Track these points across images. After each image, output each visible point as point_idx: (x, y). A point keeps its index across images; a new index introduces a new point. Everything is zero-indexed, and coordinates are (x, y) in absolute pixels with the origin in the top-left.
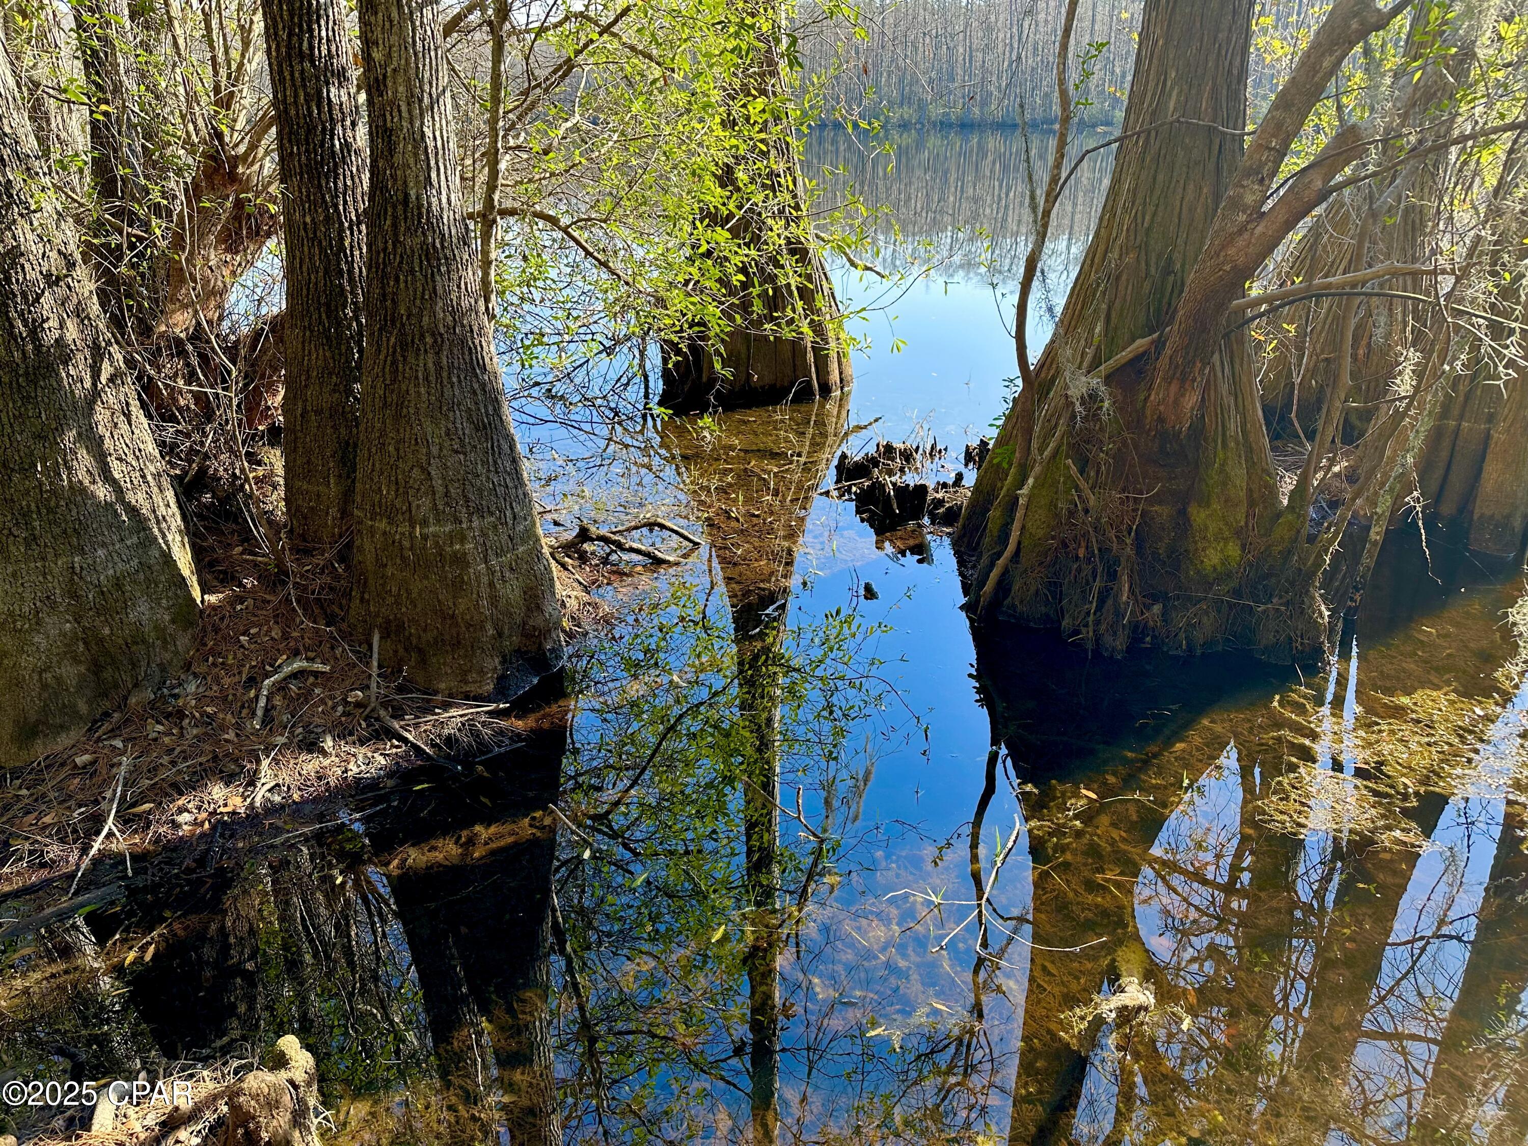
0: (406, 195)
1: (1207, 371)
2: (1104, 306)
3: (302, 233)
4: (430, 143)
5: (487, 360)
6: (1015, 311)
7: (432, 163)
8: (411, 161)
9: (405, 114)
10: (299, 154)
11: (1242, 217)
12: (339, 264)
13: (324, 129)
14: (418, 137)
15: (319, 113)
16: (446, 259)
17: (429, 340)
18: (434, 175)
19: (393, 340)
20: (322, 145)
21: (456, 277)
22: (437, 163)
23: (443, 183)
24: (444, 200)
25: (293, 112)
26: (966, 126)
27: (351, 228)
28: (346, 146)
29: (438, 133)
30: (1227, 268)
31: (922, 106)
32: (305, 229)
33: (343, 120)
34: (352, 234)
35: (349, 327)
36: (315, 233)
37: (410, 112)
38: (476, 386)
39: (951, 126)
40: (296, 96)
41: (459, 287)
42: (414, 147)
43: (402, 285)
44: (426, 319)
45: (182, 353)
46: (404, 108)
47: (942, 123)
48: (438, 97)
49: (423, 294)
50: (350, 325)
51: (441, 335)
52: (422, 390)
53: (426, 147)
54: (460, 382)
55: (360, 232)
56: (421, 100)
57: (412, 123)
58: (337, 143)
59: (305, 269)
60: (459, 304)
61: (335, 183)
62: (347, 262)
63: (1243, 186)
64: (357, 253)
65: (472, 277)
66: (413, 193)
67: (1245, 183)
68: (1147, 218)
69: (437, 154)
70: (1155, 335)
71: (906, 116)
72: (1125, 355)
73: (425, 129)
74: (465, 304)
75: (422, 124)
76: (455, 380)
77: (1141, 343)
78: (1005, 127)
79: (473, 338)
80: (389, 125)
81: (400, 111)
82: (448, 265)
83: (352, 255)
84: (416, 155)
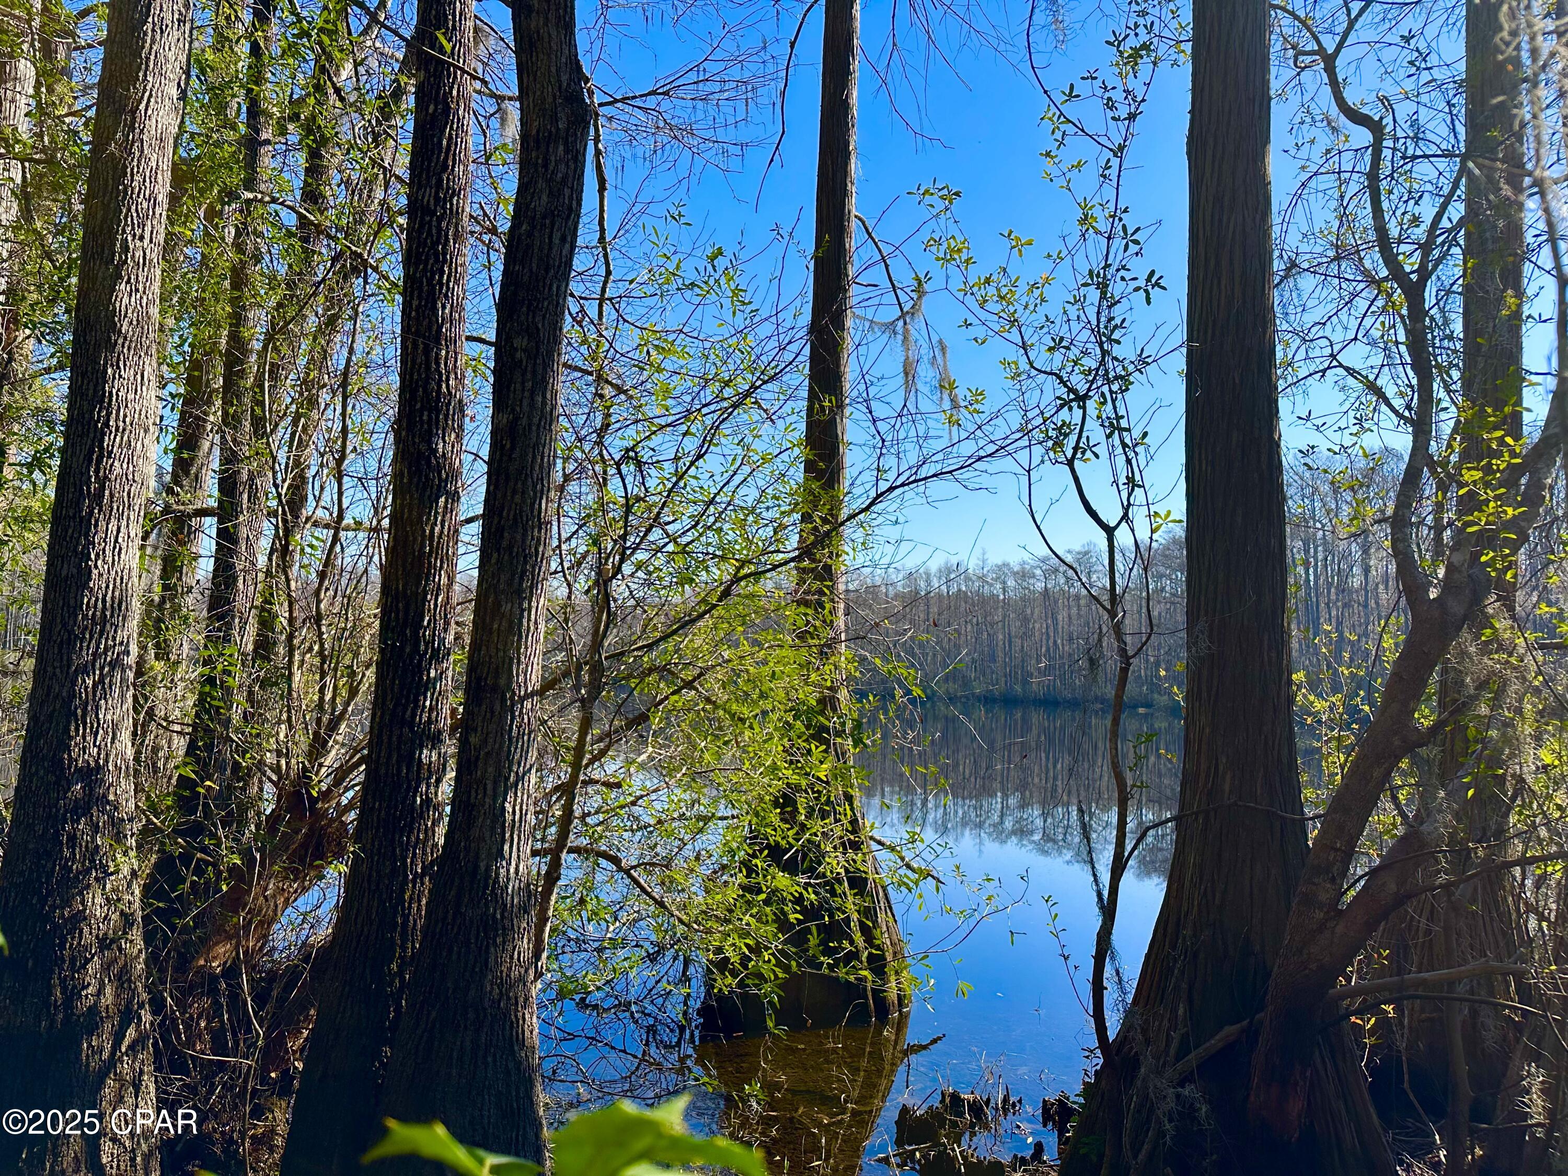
0: (476, 867)
1: (1308, 1074)
2: (1184, 986)
3: (366, 884)
4: (509, 817)
5: (527, 1033)
6: (1089, 986)
7: (507, 835)
8: (487, 834)
9: (489, 792)
10: (380, 810)
11: (1320, 915)
12: (395, 917)
13: (409, 786)
14: (498, 812)
15: (407, 773)
16: (504, 929)
17: (471, 1015)
18: (506, 847)
19: (434, 1014)
20: (403, 803)
21: (510, 948)
22: (512, 836)
23: (514, 855)
24: (512, 870)
25: (383, 771)
26: (1009, 701)
27: (414, 882)
28: (427, 802)
29: (517, 808)
30: (1313, 966)
31: (966, 683)
32: (369, 881)
33: (430, 778)
34: (414, 887)
35: (391, 984)
36: (378, 885)
37: (495, 790)
38: (511, 1065)
39: (994, 701)
40: (389, 757)
41: (512, 957)
42: (492, 822)
43: (454, 957)
44: (472, 993)
45: (213, 991)
46: (490, 786)
47: (986, 698)
48: (524, 774)
49: (474, 966)
50: (393, 981)
51: (485, 1009)
52: (454, 1072)
53: (505, 821)
54: (495, 1061)
55: (422, 884)
56: (508, 778)
57: (495, 801)
58: (418, 799)
59: (359, 920)
60: (508, 976)
61: (408, 838)
62: (403, 915)
63: (1314, 884)
64: (415, 906)
65: (525, 945)
66: (482, 865)
67: (1316, 880)
68: (1218, 895)
69: (513, 826)
70: (1245, 1023)
71: (951, 691)
72: (1216, 1042)
73: (507, 805)
74: (515, 974)
75: (505, 799)
76: (490, 1059)
77: (1230, 1030)
78: (1049, 703)
79: (517, 1011)
80: (472, 800)
81: (485, 789)
82: (504, 935)
83: (410, 907)
84: (493, 829)
